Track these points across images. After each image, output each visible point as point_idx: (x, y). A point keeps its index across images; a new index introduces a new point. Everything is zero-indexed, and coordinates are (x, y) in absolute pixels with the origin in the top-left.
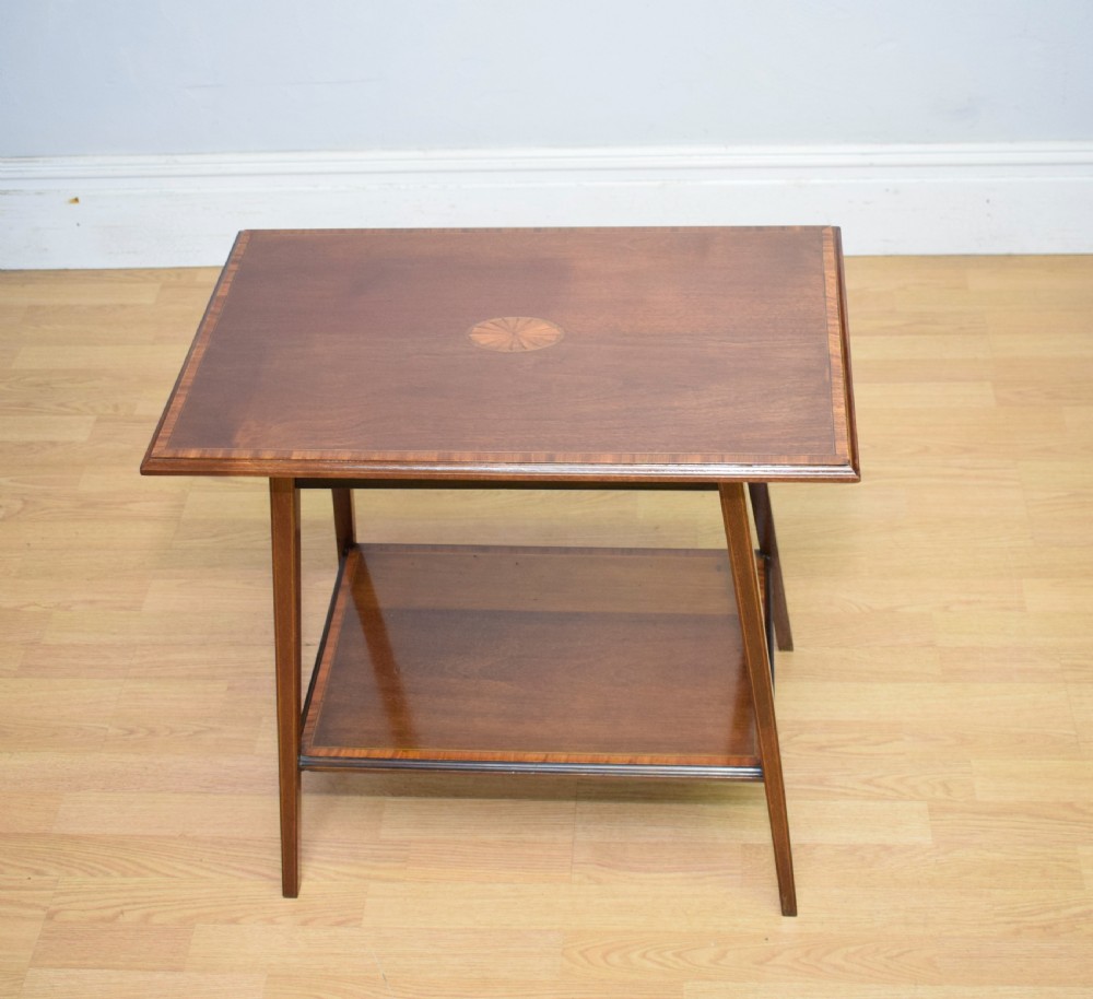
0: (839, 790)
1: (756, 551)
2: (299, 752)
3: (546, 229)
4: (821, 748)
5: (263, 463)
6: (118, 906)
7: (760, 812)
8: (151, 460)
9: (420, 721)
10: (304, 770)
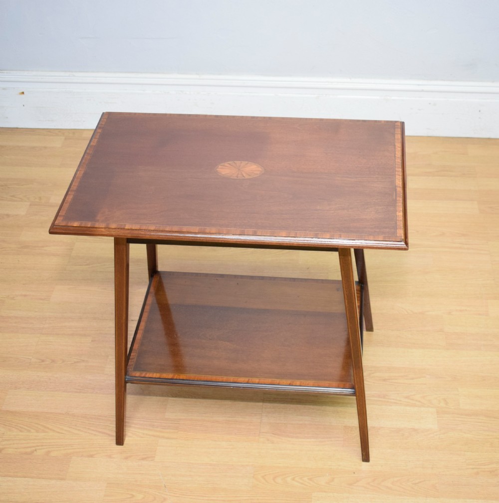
0: (393, 401)
1: (356, 282)
2: (126, 374)
3: (257, 117)
4: (385, 380)
5: (111, 230)
6: (34, 447)
7: (353, 410)
8: (55, 227)
9: (187, 360)
10: (127, 383)
